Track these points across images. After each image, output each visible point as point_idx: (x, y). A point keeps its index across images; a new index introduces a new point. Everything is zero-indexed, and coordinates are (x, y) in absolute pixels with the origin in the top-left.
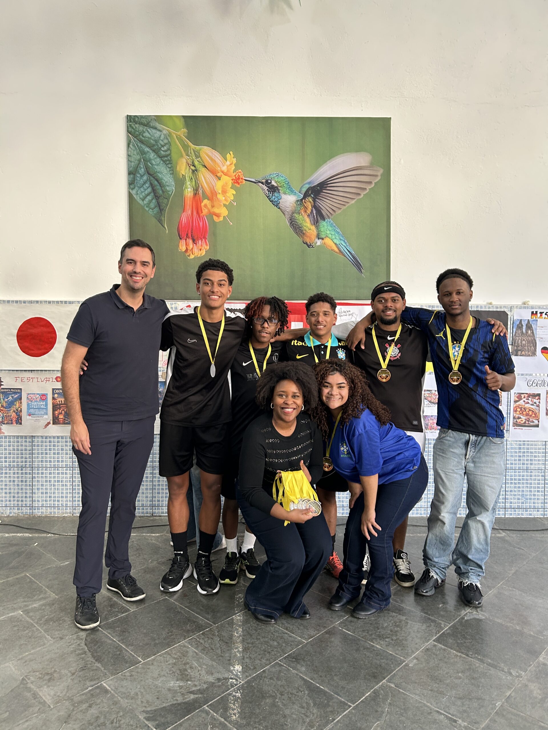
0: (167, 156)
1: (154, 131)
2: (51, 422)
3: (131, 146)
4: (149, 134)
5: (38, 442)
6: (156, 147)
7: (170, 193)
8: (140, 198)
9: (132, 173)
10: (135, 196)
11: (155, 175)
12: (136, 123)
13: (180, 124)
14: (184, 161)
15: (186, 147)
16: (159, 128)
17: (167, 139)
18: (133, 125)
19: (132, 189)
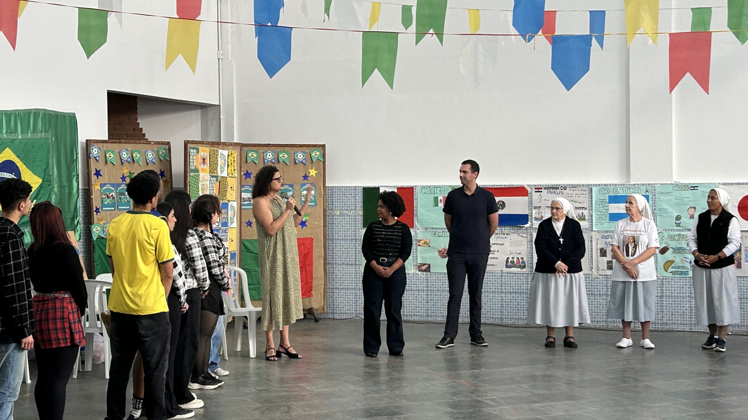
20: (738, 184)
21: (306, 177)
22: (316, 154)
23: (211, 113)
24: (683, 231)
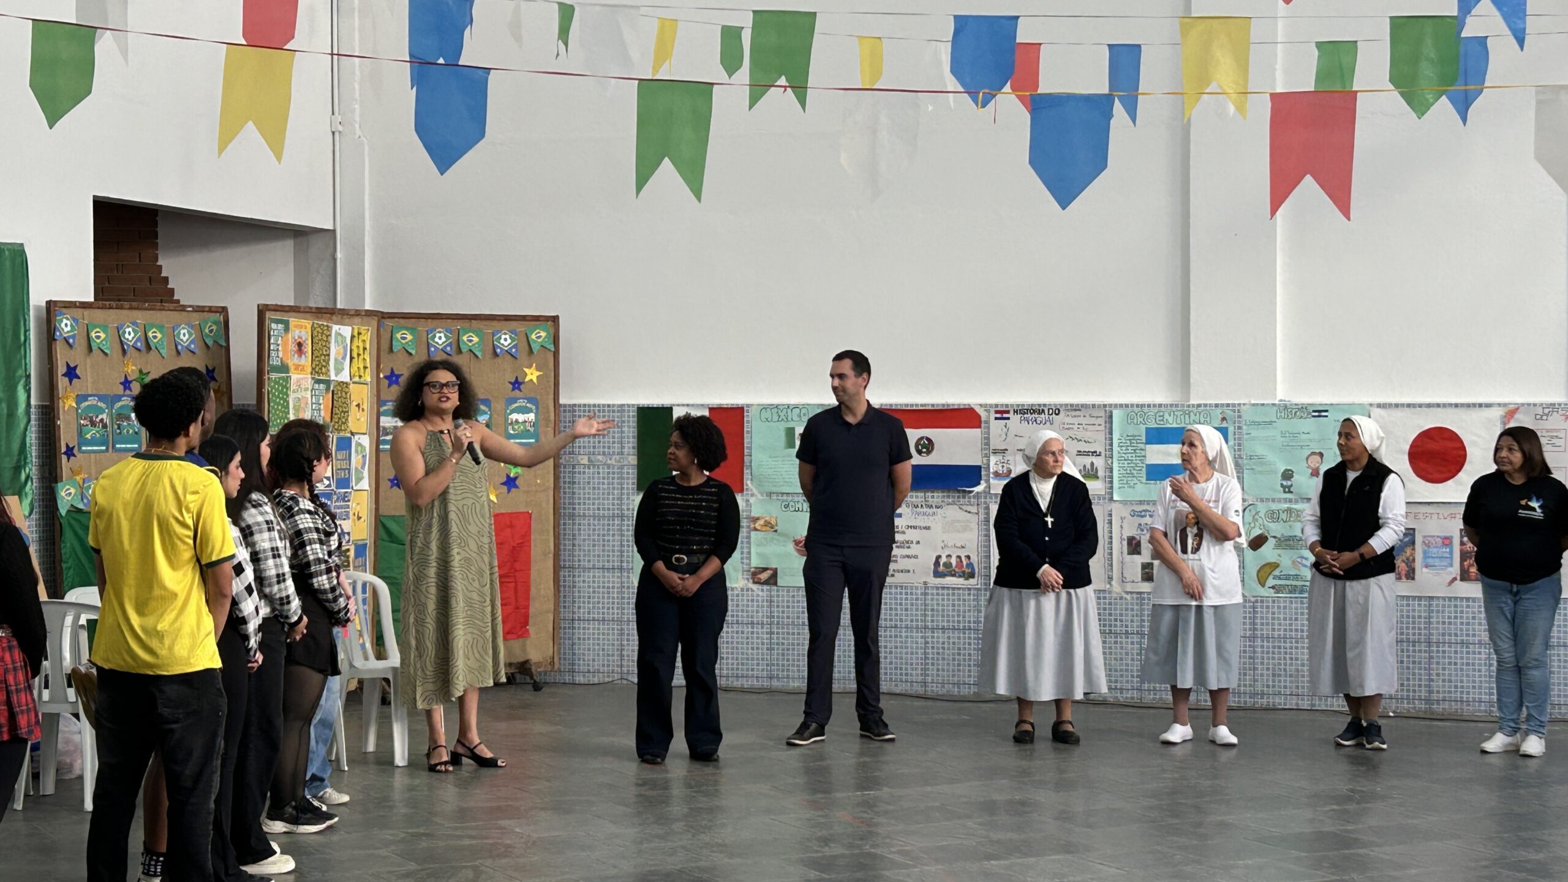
2: (1459, 578)
5: (1438, 605)
20: (1409, 405)
21: (517, 384)
22: (540, 336)
23: (317, 246)
24: (1296, 502)
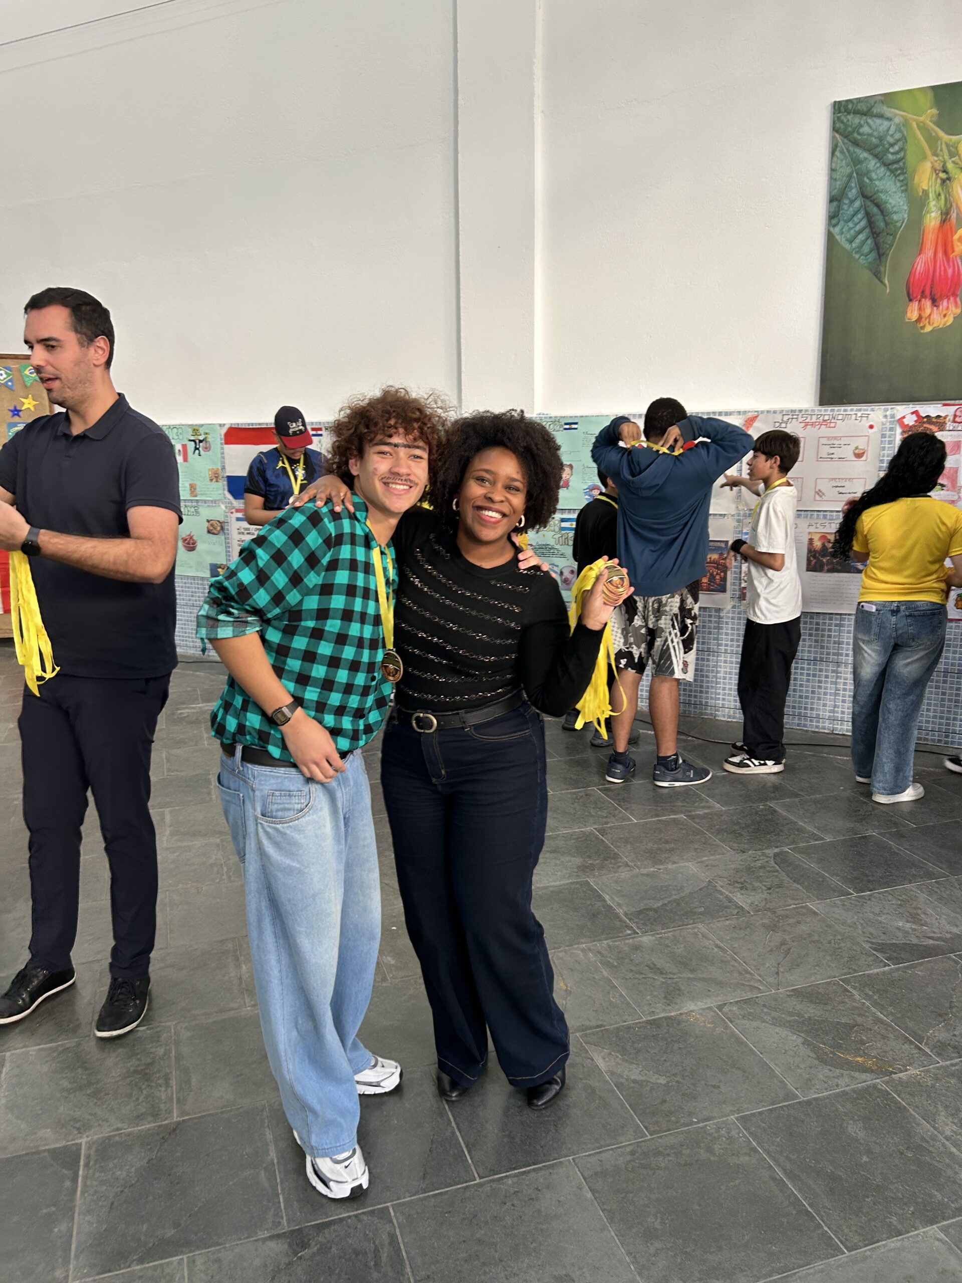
0: (897, 162)
1: (879, 121)
3: (837, 153)
4: (870, 128)
6: (880, 149)
7: (898, 224)
8: (847, 240)
9: (835, 199)
10: (838, 237)
11: (875, 197)
12: (849, 113)
13: (926, 101)
14: (928, 165)
15: (933, 141)
16: (889, 115)
17: (900, 131)
18: (843, 118)
19: (834, 226)
